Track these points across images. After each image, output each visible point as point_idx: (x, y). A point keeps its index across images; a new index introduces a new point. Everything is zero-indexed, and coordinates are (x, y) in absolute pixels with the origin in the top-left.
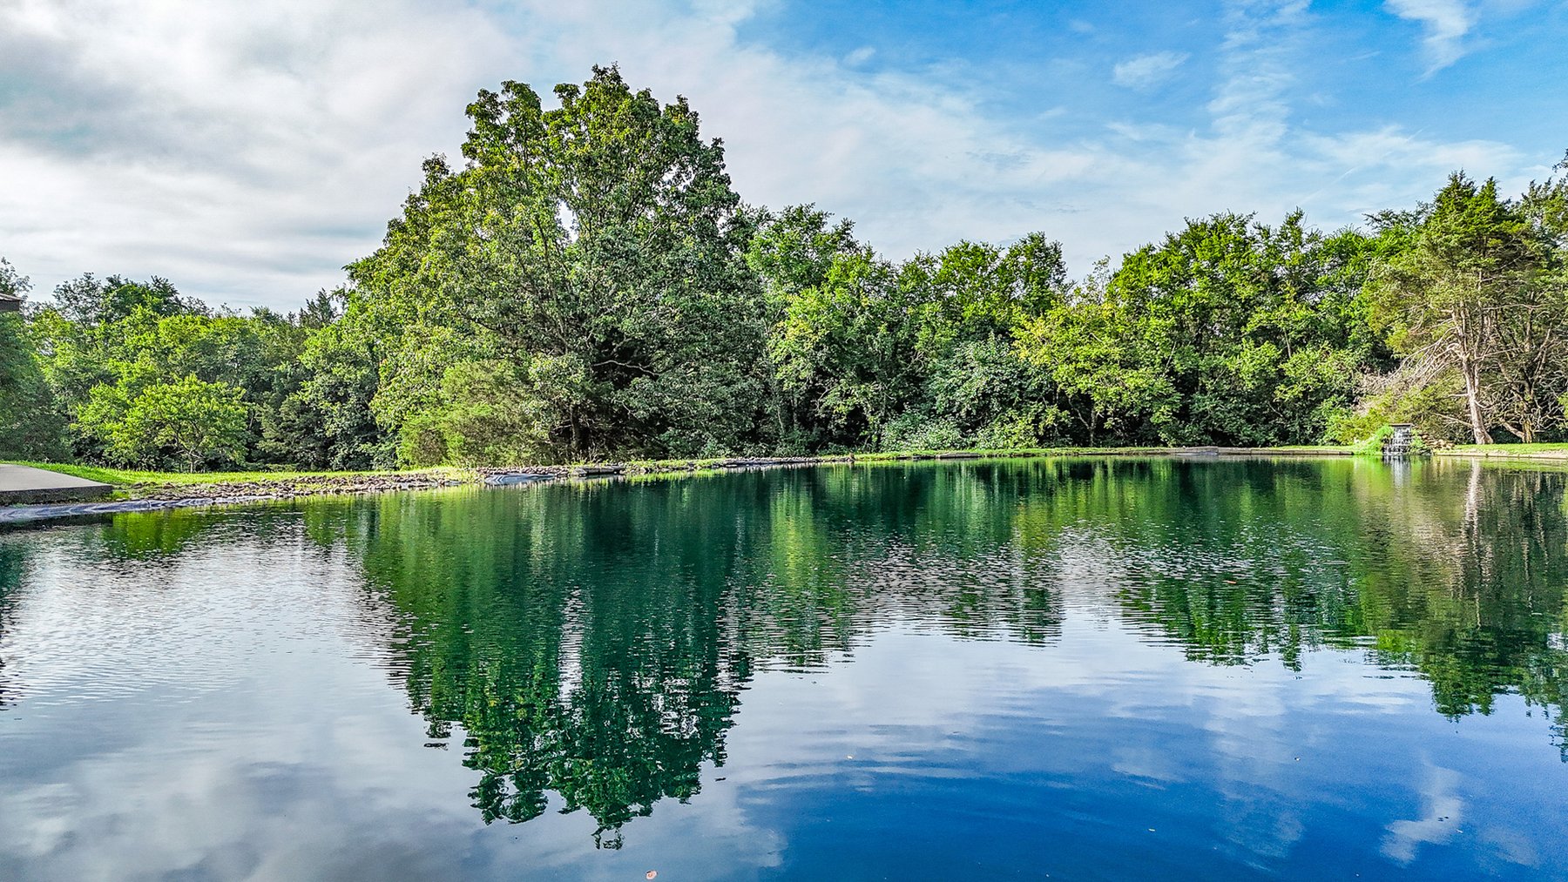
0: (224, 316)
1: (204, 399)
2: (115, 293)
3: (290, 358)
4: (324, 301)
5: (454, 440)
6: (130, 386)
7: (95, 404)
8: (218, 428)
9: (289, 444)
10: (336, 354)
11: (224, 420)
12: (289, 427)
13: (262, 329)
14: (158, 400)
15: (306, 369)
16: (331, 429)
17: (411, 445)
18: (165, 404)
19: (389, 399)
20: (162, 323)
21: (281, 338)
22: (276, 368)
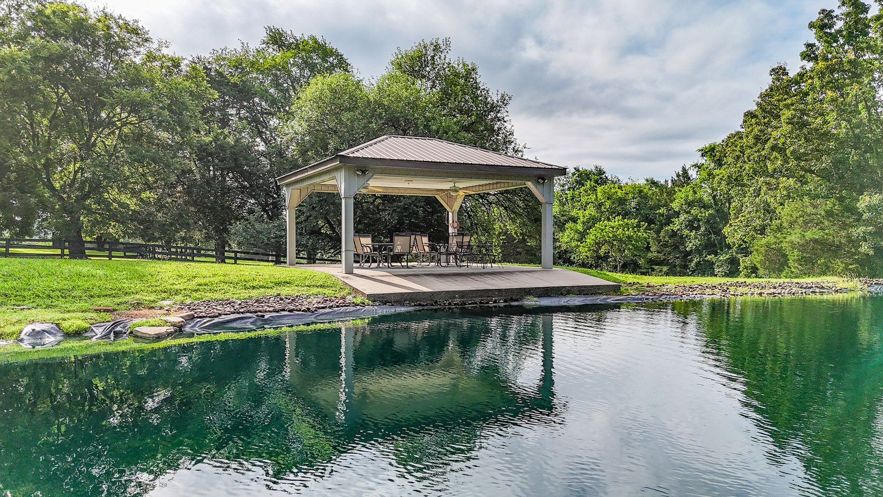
0: (630, 184)
1: (626, 229)
2: (577, 175)
3: (666, 205)
4: (685, 171)
5: (793, 256)
6: (583, 223)
7: (567, 232)
8: (633, 245)
9: (665, 255)
10: (693, 202)
11: (636, 241)
12: (665, 245)
13: (649, 190)
14: (602, 230)
15: (675, 211)
16: (689, 246)
17: (761, 257)
18: (606, 232)
19: (736, 228)
20: (599, 189)
21: (661, 194)
22: (658, 211)
